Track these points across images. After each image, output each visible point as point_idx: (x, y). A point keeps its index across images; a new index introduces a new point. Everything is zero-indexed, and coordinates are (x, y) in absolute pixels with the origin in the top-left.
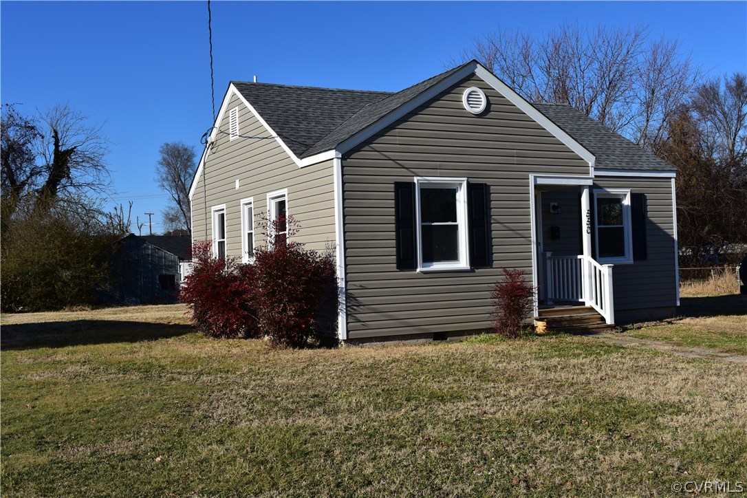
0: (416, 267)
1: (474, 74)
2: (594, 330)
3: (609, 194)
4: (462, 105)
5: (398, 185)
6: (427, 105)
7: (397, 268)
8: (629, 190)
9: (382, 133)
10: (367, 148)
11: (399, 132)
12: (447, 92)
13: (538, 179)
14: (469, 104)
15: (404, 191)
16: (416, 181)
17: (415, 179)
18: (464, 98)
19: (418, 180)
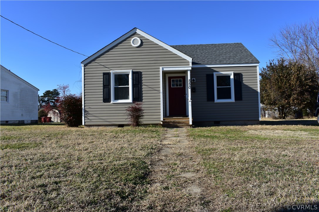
0: (110, 102)
1: (136, 33)
2: (181, 126)
3: (222, 74)
4: (131, 44)
5: (104, 74)
6: (116, 46)
7: (103, 102)
8: (233, 72)
9: (99, 57)
10: (93, 62)
11: (105, 56)
12: (125, 40)
13: (164, 68)
14: (133, 43)
15: (107, 76)
16: (111, 72)
17: (111, 71)
18: (132, 41)
19: (112, 72)
